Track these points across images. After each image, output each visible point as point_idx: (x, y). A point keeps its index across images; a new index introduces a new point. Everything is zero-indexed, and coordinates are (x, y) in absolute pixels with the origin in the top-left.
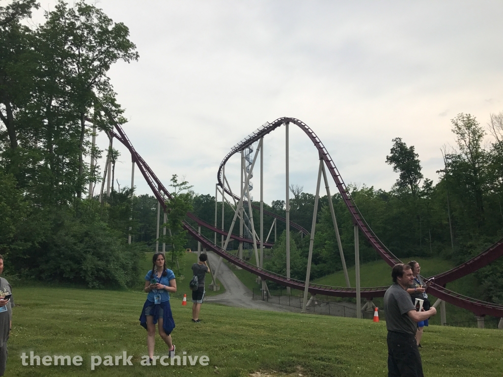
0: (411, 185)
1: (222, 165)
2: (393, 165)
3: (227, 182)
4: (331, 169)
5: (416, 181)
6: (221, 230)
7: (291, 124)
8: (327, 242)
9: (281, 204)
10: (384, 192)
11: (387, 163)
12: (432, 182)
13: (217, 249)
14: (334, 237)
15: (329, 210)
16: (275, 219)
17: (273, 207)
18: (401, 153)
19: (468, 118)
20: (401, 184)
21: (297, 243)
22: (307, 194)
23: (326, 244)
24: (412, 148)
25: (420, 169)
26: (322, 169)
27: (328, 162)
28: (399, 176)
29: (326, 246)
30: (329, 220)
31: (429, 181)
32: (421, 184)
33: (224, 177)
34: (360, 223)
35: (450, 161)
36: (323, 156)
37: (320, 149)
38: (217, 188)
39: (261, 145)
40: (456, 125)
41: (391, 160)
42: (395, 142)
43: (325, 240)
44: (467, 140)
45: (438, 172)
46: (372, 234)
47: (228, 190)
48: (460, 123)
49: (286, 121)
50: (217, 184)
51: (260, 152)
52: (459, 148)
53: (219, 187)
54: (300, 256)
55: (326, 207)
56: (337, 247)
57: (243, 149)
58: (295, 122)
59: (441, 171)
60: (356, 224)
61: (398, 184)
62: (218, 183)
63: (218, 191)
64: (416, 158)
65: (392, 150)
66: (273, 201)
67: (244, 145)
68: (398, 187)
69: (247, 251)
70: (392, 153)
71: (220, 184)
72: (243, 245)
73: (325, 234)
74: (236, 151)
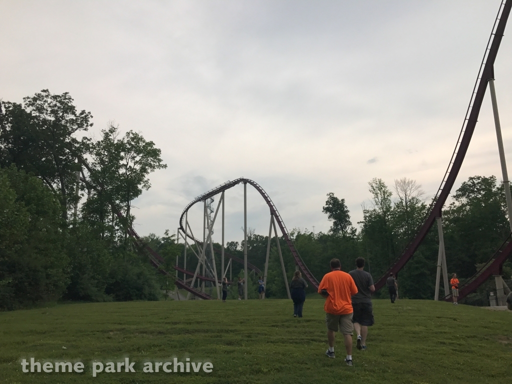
0: (342, 230)
1: (185, 212)
2: (328, 214)
3: (189, 227)
4: (279, 222)
5: (346, 228)
6: (183, 269)
7: (248, 184)
8: (276, 278)
9: (235, 245)
10: (324, 235)
11: (323, 213)
12: (356, 229)
13: (187, 286)
14: (282, 274)
15: (277, 251)
16: (231, 259)
17: (228, 247)
18: (333, 205)
19: (380, 182)
20: (335, 230)
21: (252, 280)
22: (259, 235)
23: (275, 280)
24: (343, 200)
25: (349, 218)
26: (272, 222)
27: (277, 217)
28: (333, 224)
29: (275, 282)
30: (277, 260)
31: (354, 229)
32: (349, 229)
33: (187, 223)
34: (300, 264)
35: (367, 215)
36: (273, 212)
37: (271, 206)
38: (179, 232)
39: (223, 198)
40: (372, 186)
41: (326, 210)
42: (329, 196)
43: (275, 277)
44: (380, 198)
45: (358, 223)
46: (308, 271)
47: (190, 234)
48: (374, 185)
49: (245, 181)
50: (179, 229)
51: (221, 203)
52: (375, 204)
53: (181, 231)
54: (255, 290)
55: (275, 248)
56: (284, 283)
57: (205, 200)
58: (252, 183)
59: (361, 222)
60: (297, 264)
61: (331, 230)
62: (180, 227)
63: (179, 234)
64: (346, 209)
65: (327, 202)
66: (228, 243)
67: (207, 196)
68: (332, 233)
69: (208, 289)
70: (327, 204)
71: (182, 228)
72: (205, 283)
73: (275, 272)
74: (199, 200)
